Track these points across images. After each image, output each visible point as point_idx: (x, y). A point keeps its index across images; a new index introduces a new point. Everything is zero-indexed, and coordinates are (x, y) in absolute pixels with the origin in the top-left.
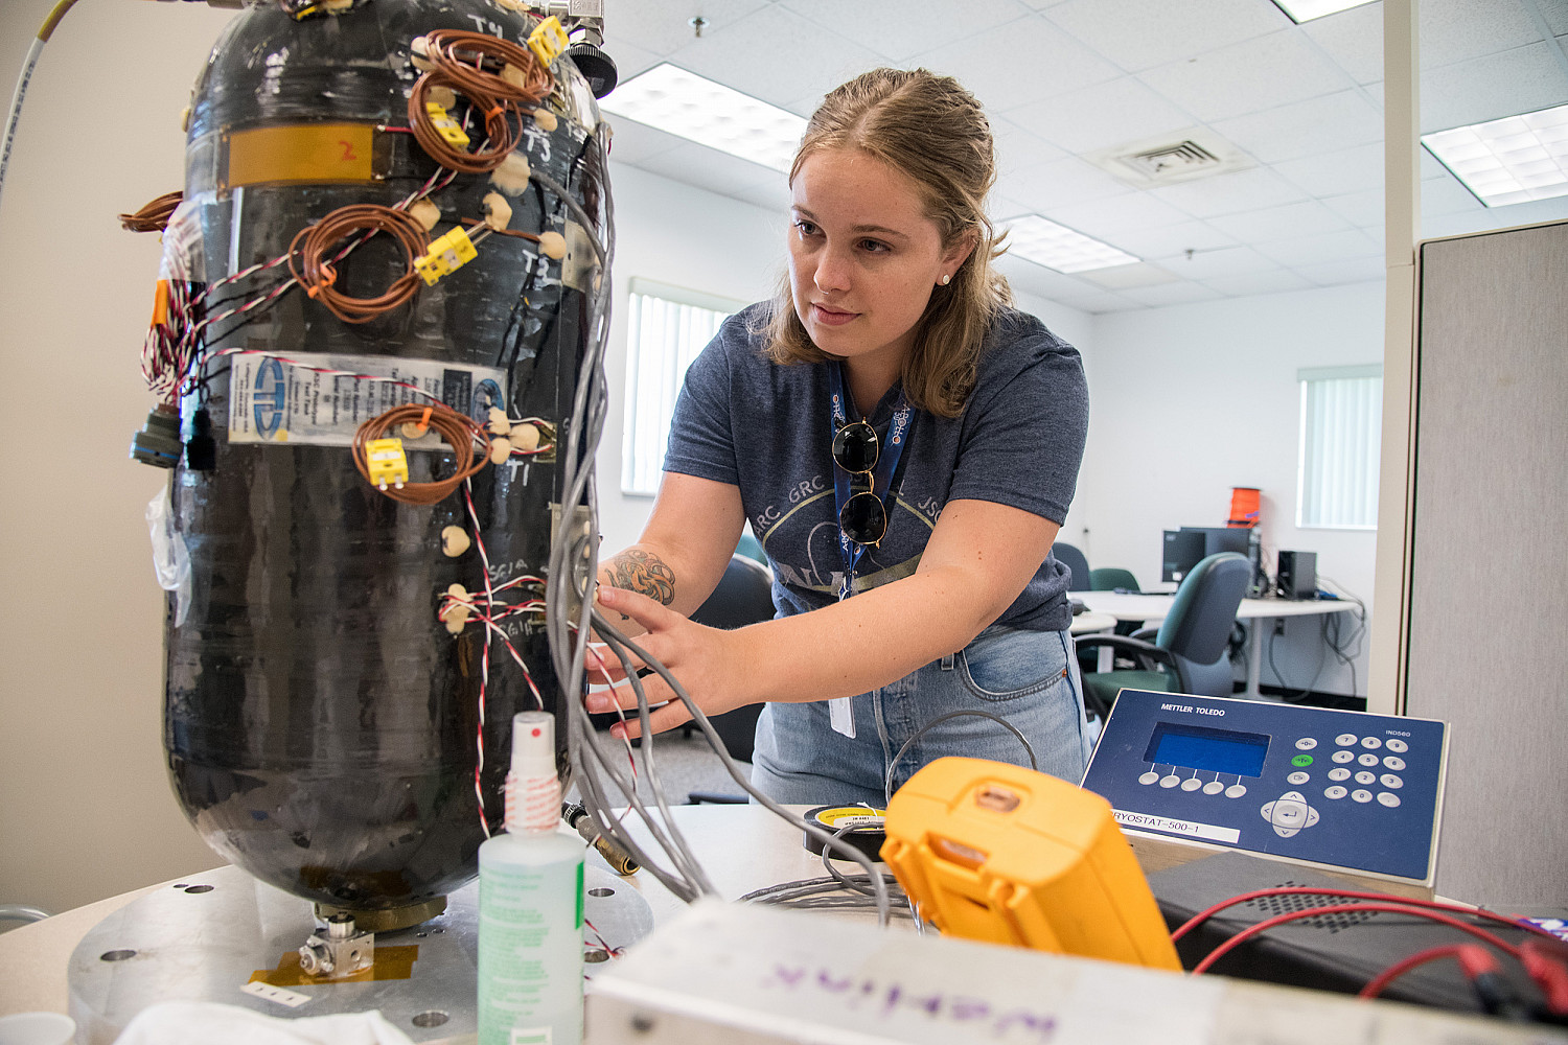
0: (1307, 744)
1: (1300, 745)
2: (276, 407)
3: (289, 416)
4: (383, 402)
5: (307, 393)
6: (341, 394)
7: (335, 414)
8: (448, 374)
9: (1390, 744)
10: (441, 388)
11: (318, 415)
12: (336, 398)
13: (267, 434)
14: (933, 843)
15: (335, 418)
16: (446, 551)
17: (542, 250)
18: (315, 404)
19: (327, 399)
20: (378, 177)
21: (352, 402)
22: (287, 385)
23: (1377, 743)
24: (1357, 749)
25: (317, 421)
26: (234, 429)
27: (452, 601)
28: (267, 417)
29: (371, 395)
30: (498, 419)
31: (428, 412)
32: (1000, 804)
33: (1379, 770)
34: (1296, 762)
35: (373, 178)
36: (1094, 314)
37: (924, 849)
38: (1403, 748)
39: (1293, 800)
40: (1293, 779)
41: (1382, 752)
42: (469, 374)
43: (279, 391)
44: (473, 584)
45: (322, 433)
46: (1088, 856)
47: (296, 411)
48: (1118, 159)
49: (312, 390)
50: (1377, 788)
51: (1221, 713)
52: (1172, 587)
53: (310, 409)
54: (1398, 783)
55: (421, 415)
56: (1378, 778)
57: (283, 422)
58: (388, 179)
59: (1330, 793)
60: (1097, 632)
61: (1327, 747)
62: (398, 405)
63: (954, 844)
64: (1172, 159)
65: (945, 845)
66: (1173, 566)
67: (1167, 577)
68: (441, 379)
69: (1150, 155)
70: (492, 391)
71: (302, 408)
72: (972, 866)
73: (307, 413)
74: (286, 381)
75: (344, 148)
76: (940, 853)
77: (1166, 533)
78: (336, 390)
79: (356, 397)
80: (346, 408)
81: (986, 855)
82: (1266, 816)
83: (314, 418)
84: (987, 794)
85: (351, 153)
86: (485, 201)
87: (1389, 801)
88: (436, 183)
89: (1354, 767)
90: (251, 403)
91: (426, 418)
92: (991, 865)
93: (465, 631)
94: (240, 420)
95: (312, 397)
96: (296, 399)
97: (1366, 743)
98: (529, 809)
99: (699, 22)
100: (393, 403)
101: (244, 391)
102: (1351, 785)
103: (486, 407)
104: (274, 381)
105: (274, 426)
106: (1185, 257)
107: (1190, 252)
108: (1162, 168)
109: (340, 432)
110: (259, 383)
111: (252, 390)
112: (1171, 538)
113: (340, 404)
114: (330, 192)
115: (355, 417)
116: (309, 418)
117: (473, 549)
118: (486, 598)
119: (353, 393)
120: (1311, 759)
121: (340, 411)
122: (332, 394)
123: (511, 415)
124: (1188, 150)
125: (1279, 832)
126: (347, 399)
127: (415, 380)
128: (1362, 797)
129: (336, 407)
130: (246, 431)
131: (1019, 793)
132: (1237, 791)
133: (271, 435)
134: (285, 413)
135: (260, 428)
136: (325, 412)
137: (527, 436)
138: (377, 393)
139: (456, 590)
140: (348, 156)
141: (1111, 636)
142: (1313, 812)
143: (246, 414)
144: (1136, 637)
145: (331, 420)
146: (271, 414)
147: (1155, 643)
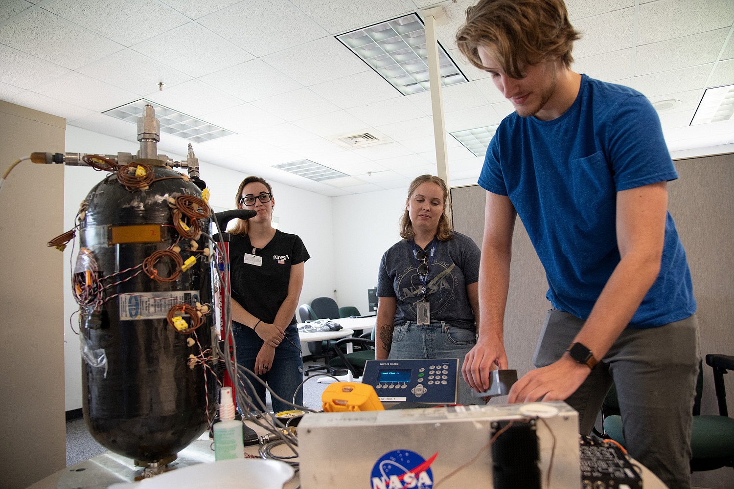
0: (422, 370)
1: (420, 371)
2: (136, 309)
3: (141, 312)
4: (169, 305)
5: (146, 304)
6: (156, 304)
7: (155, 309)
8: (185, 294)
9: (444, 367)
10: (184, 299)
11: (150, 310)
12: (155, 305)
13: (134, 317)
14: (334, 401)
15: (155, 311)
16: (189, 346)
17: (205, 254)
18: (149, 307)
19: (152, 305)
20: (163, 240)
21: (160, 306)
22: (139, 302)
23: (440, 367)
24: (435, 370)
25: (150, 312)
26: (122, 316)
27: (192, 360)
28: (134, 312)
29: (165, 303)
30: (198, 304)
31: (184, 307)
32: (348, 390)
33: (442, 374)
34: (420, 376)
35: (161, 240)
36: (332, 197)
37: (332, 403)
38: (447, 367)
39: (420, 386)
40: (419, 381)
41: (442, 370)
42: (190, 294)
43: (137, 304)
44: (197, 354)
45: (152, 315)
46: (369, 398)
47: (143, 310)
48: (339, 139)
49: (147, 303)
50: (441, 380)
51: (397, 364)
52: (373, 313)
53: (148, 309)
54: (446, 378)
55: (182, 308)
56: (441, 377)
57: (139, 313)
58: (165, 240)
59: (429, 383)
60: (346, 337)
61: (428, 370)
62: (173, 306)
63: (339, 401)
64: (361, 139)
65: (337, 401)
66: (373, 304)
67: (371, 309)
68: (183, 296)
69: (352, 138)
70: (196, 297)
71: (145, 309)
72: (344, 405)
73: (146, 310)
74: (139, 301)
75: (152, 232)
76: (336, 404)
77: (369, 291)
78: (155, 302)
79: (161, 304)
80: (158, 308)
81: (347, 401)
82: (413, 392)
83: (149, 311)
84: (345, 389)
85: (154, 233)
86: (191, 243)
87: (444, 383)
88: (180, 240)
89: (435, 375)
90: (127, 308)
91: (184, 309)
92: (349, 403)
93: (194, 368)
94: (124, 314)
95: (148, 305)
96: (143, 306)
97: (437, 368)
98: (228, 413)
99: (161, 84)
100: (171, 305)
101: (125, 305)
102: (434, 380)
103: (195, 302)
104: (135, 301)
105: (136, 315)
106: (368, 175)
107: (370, 173)
108: (357, 143)
109: (157, 315)
110: (130, 302)
111: (127, 304)
112: (371, 292)
113: (156, 307)
114: (149, 245)
115: (161, 310)
116: (147, 311)
117: (196, 343)
118: (201, 357)
119: (160, 303)
120: (423, 374)
121: (157, 308)
122: (154, 304)
123: (201, 304)
124: (367, 136)
125: (417, 396)
126: (158, 305)
127: (177, 297)
128: (437, 383)
129: (155, 307)
130: (126, 317)
131: (352, 388)
132: (404, 387)
133: (136, 317)
134: (139, 310)
135: (131, 315)
136: (152, 309)
137: (205, 308)
138: (167, 302)
139: (192, 356)
140: (153, 234)
141: (351, 337)
142: (425, 389)
143: (126, 312)
144: (361, 337)
145: (154, 311)
146: (135, 311)
147: (370, 339)
